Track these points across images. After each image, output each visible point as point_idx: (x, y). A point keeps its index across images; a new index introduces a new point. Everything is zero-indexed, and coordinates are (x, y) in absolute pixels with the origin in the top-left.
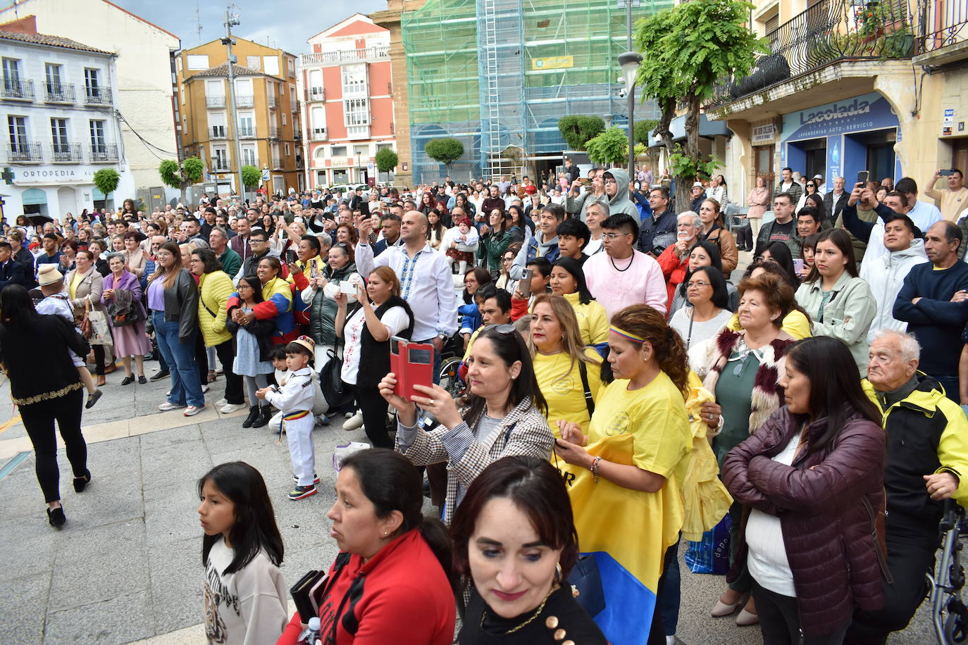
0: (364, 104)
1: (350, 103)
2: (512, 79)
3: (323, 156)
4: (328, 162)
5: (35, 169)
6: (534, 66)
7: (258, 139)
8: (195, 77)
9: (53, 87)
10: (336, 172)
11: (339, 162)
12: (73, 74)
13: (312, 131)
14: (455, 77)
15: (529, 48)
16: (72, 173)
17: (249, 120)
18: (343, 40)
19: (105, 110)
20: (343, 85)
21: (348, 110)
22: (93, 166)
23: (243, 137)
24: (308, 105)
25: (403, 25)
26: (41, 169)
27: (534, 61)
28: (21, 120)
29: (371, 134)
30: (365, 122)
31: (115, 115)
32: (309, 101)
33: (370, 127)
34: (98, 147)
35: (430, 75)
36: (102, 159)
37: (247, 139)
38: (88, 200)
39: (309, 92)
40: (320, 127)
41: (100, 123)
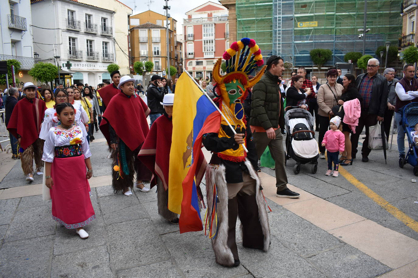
0: (212, 42)
1: (206, 41)
2: (289, 31)
3: (192, 65)
4: (194, 68)
5: (79, 63)
6: (299, 26)
7: (161, 57)
8: (135, 28)
9: (89, 25)
10: (197, 73)
11: (199, 68)
12: (96, 20)
13: (187, 54)
14: (260, 30)
15: (296, 17)
16: (94, 66)
17: (158, 48)
18: (202, 13)
19: (109, 37)
20: (203, 33)
21: (205, 44)
22: (103, 64)
23: (155, 56)
24: (186, 42)
25: (237, 6)
26: (82, 63)
27: (299, 23)
28: (74, 39)
29: (215, 56)
30: (212, 50)
31: (113, 40)
32: (187, 40)
33: (215, 52)
34: (106, 55)
35: (248, 29)
36: (107, 60)
37: (157, 57)
38: (100, 79)
39: (187, 36)
40: (191, 52)
41: (106, 43)
